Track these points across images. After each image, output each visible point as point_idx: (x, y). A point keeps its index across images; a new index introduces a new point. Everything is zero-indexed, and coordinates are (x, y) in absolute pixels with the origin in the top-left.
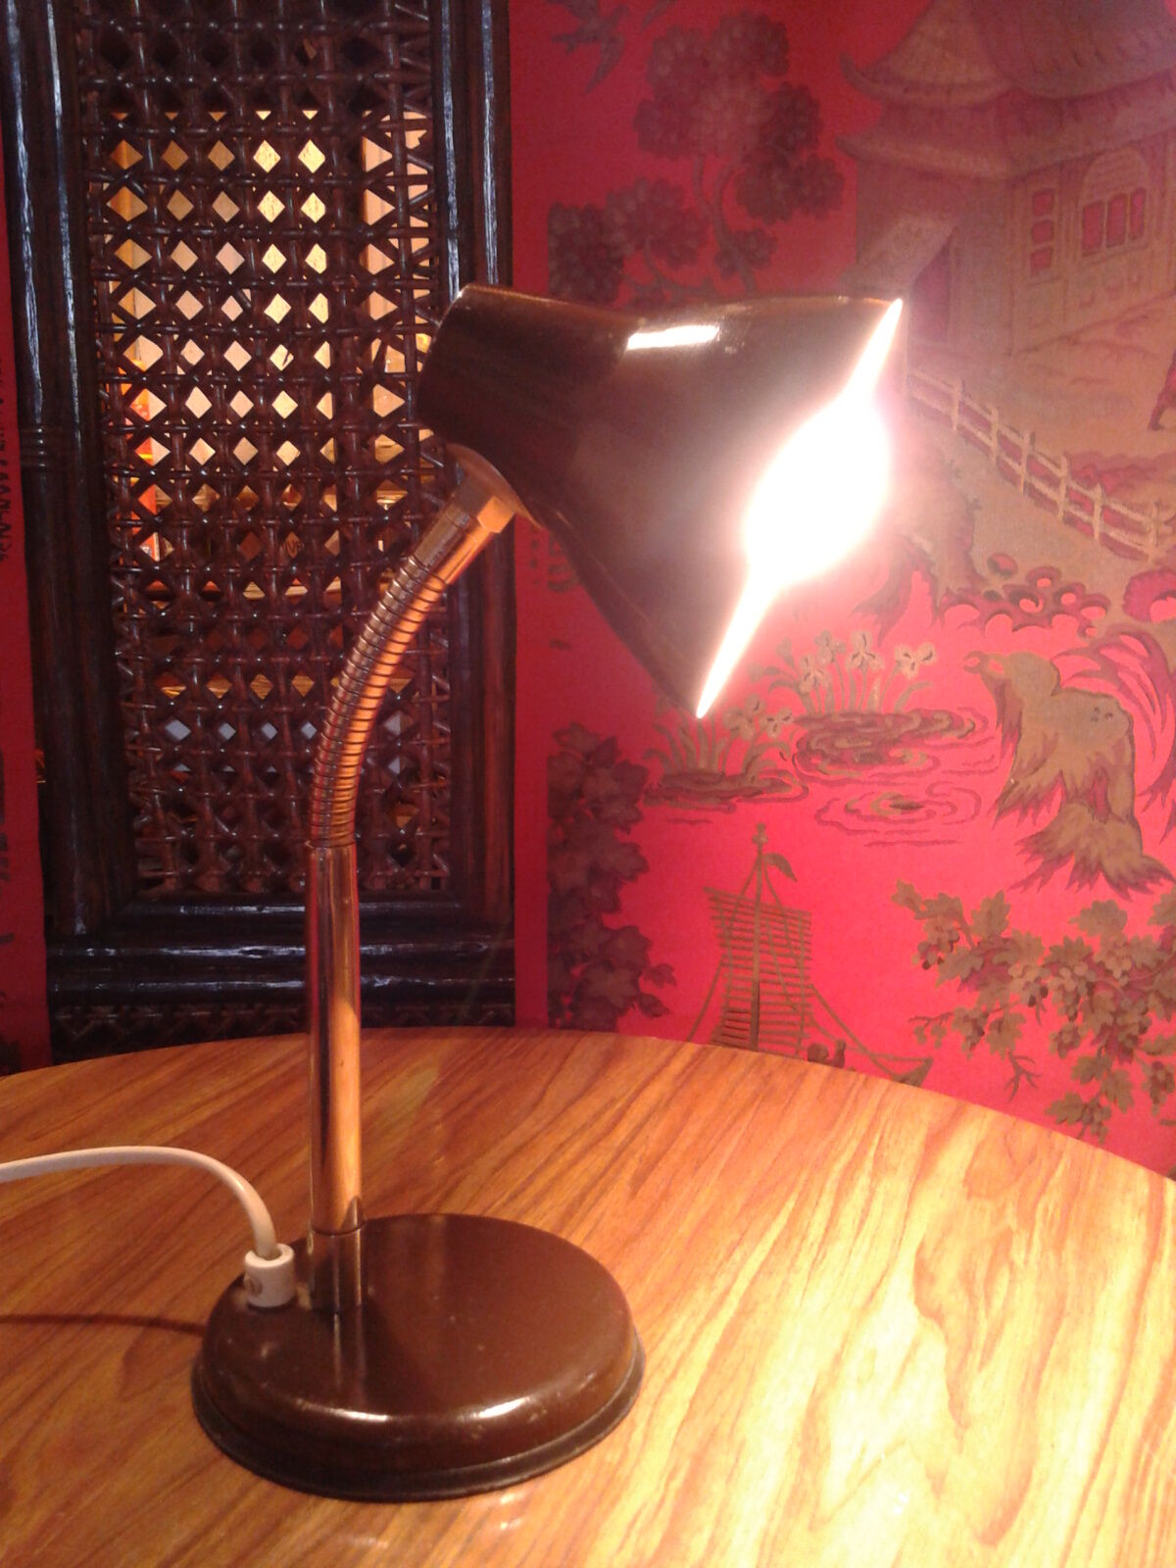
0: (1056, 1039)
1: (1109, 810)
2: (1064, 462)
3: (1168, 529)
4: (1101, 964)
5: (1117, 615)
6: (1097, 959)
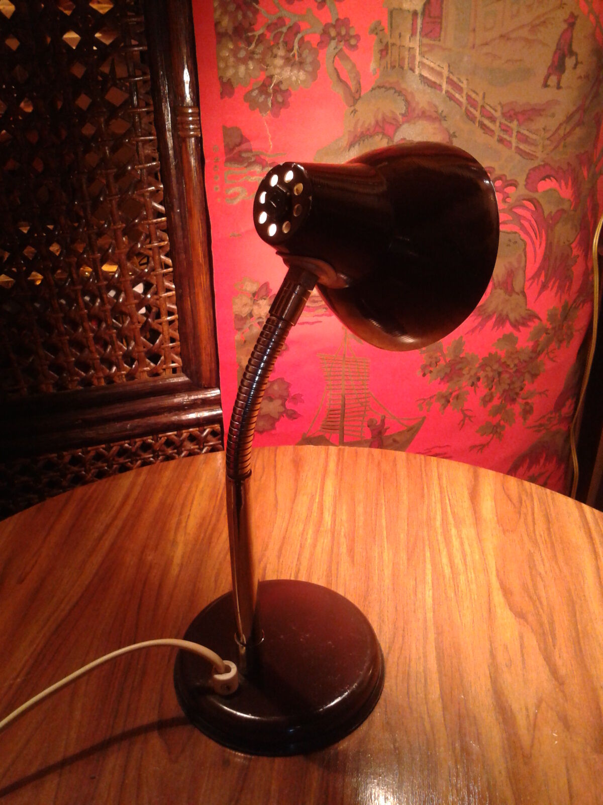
2: (499, 108)
3: (548, 142)
6: (503, 360)
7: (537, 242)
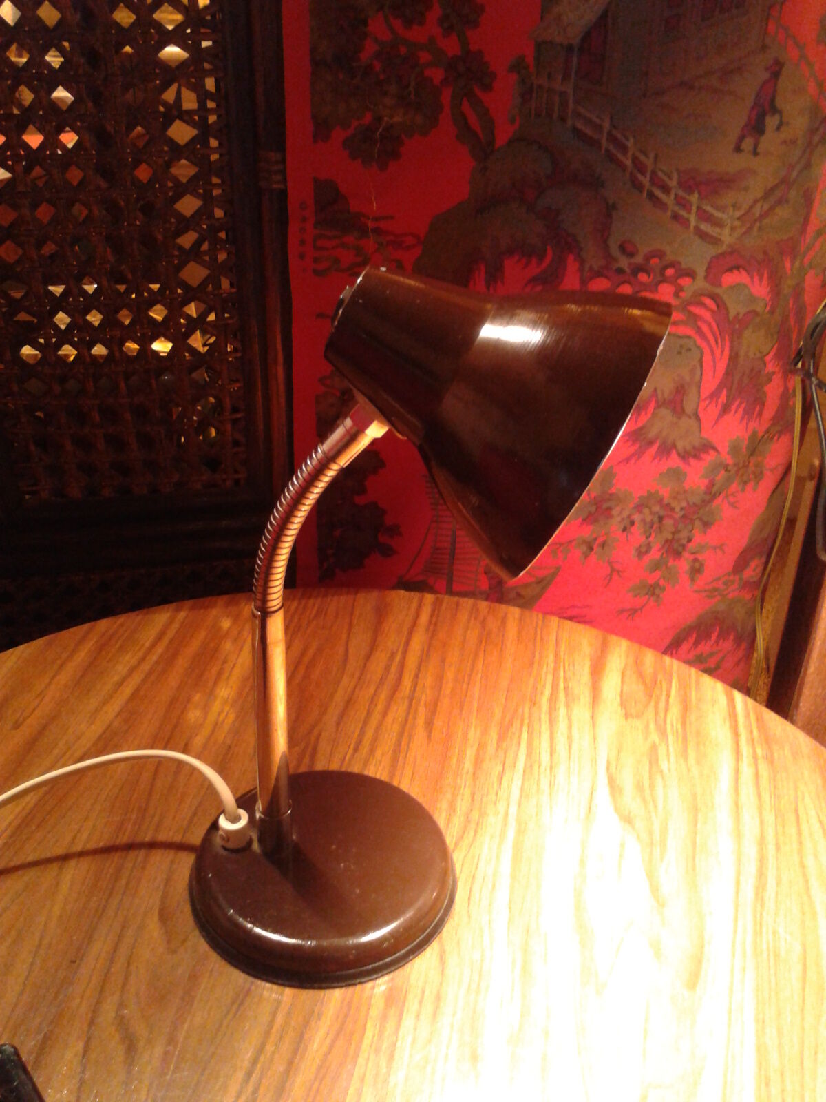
0: (637, 550)
1: (683, 410)
4: (668, 505)
5: (700, 283)
6: (666, 501)
7: (718, 352)
